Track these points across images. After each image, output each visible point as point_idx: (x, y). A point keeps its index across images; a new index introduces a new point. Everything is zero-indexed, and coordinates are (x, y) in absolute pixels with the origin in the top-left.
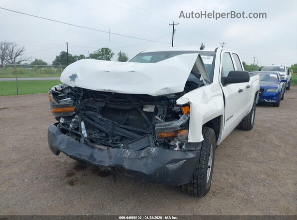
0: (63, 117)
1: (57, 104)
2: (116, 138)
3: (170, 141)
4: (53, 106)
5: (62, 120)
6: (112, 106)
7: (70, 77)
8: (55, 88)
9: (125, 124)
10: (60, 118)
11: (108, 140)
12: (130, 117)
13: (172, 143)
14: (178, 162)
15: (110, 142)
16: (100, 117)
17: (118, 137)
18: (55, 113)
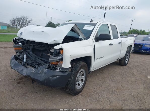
0: (19, 52)
1: (15, 46)
2: (37, 63)
3: (56, 66)
4: (14, 47)
5: (18, 54)
6: (36, 48)
7: (20, 33)
8: (15, 38)
9: (41, 57)
10: (18, 52)
11: (34, 64)
12: (44, 54)
13: (57, 68)
14: (56, 76)
15: (34, 65)
16: (31, 53)
17: (38, 63)
18: (15, 50)
